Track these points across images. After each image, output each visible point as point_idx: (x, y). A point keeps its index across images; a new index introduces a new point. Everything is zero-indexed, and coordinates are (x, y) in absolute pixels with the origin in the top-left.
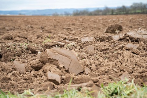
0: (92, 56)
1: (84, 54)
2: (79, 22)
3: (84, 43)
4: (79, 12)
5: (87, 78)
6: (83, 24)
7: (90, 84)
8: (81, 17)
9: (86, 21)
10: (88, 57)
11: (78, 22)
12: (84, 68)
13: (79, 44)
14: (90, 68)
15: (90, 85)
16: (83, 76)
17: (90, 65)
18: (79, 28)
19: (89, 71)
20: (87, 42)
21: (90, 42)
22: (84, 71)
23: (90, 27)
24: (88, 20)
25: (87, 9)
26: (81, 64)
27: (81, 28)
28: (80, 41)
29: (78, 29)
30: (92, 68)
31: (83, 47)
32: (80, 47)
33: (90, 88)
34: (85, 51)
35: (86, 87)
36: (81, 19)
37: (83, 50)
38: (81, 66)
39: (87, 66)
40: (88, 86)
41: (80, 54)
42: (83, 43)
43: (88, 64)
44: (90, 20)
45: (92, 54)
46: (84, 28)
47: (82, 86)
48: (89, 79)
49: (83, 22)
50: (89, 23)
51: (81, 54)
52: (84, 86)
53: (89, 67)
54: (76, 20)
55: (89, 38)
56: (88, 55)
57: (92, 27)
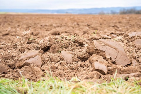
0: (139, 50)
1: (131, 48)
2: (126, 20)
3: (132, 38)
4: (125, 11)
5: (134, 69)
6: (130, 22)
7: (138, 74)
8: (128, 16)
9: (133, 19)
10: (136, 51)
11: (124, 20)
12: (132, 60)
13: (127, 38)
14: (138, 60)
15: (138, 76)
16: (130, 67)
17: (138, 58)
18: (126, 26)
19: (137, 64)
20: (135, 36)
21: (138, 36)
22: (131, 63)
23: (137, 25)
24: (136, 18)
25: (135, 8)
26: (128, 56)
27: (128, 25)
28: (128, 35)
29: (124, 26)
30: (139, 61)
31: (130, 41)
32: (127, 41)
33: (137, 78)
34: (132, 45)
35: (134, 77)
36: (128, 18)
37: (131, 44)
38: (129, 58)
39: (135, 58)
40: (136, 76)
41: (127, 47)
42: (130, 37)
43: (135, 57)
44: (138, 18)
45: (139, 48)
46: (130, 26)
47: (130, 76)
48: (137, 70)
49: (129, 21)
50: (136, 21)
51: (129, 47)
52: (131, 76)
53: (136, 59)
54: (123, 18)
55: (137, 33)
56: (136, 49)
57: (139, 25)
